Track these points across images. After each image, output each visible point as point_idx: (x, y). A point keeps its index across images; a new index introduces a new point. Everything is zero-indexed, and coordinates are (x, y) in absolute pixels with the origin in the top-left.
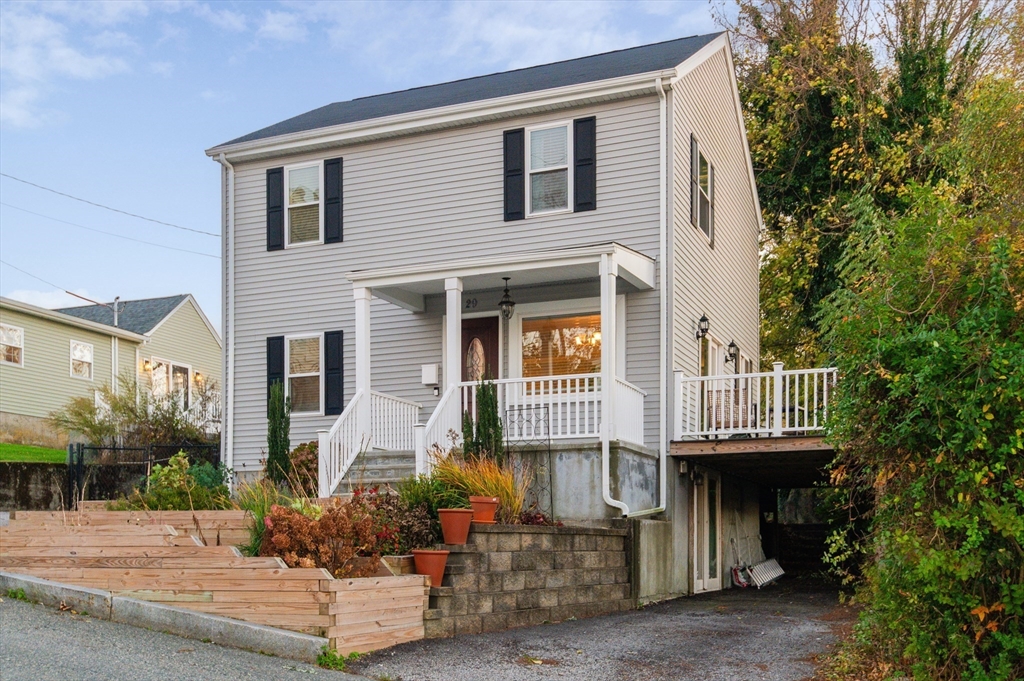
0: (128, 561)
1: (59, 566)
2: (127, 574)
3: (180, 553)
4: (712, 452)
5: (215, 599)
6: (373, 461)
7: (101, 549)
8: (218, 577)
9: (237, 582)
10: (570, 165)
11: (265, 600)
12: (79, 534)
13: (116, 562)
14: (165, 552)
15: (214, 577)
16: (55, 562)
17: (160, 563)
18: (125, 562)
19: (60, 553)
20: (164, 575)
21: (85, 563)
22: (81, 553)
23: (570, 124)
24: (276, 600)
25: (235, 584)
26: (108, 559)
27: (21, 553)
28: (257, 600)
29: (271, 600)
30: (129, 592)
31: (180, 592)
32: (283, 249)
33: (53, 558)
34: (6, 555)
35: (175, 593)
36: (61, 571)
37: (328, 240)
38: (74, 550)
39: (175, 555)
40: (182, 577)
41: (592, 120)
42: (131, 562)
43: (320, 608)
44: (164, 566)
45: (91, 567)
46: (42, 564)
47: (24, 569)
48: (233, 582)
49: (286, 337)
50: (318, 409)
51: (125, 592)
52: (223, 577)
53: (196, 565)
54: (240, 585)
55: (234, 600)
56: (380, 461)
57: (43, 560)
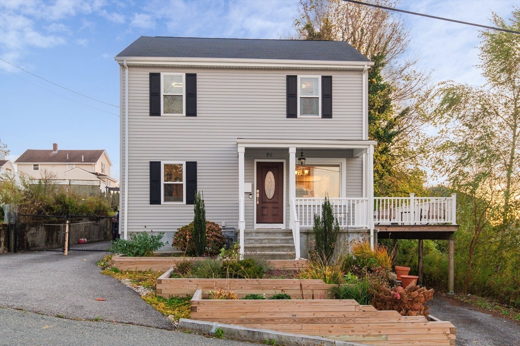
0: (333, 319)
1: (284, 323)
2: (332, 327)
3: (367, 315)
4: (386, 231)
5: (389, 339)
6: (250, 234)
7: (313, 313)
8: (391, 327)
9: (402, 330)
10: (320, 96)
11: (419, 339)
12: (298, 305)
13: (325, 320)
14: (356, 315)
15: (388, 327)
16: (281, 321)
17: (354, 321)
18: (330, 320)
19: (285, 316)
20: (356, 327)
21: (302, 321)
22: (299, 316)
23: (320, 77)
24: (425, 338)
25: (401, 331)
26: (318, 319)
27: (256, 316)
28: (414, 339)
29: (423, 338)
30: (333, 337)
31: (367, 336)
32: (160, 116)
33: (279, 319)
34: (244, 317)
35: (364, 336)
36: (285, 326)
37: (188, 114)
38: (294, 314)
39: (363, 316)
40: (368, 328)
41: (331, 77)
42: (334, 320)
43: (450, 342)
44: (356, 322)
45: (307, 323)
46: (272, 322)
47: (259, 325)
48: (400, 330)
49: (161, 162)
50: (182, 201)
51: (331, 337)
52: (394, 327)
53: (377, 321)
54: (404, 331)
55: (400, 339)
56: (254, 234)
57: (272, 320)
